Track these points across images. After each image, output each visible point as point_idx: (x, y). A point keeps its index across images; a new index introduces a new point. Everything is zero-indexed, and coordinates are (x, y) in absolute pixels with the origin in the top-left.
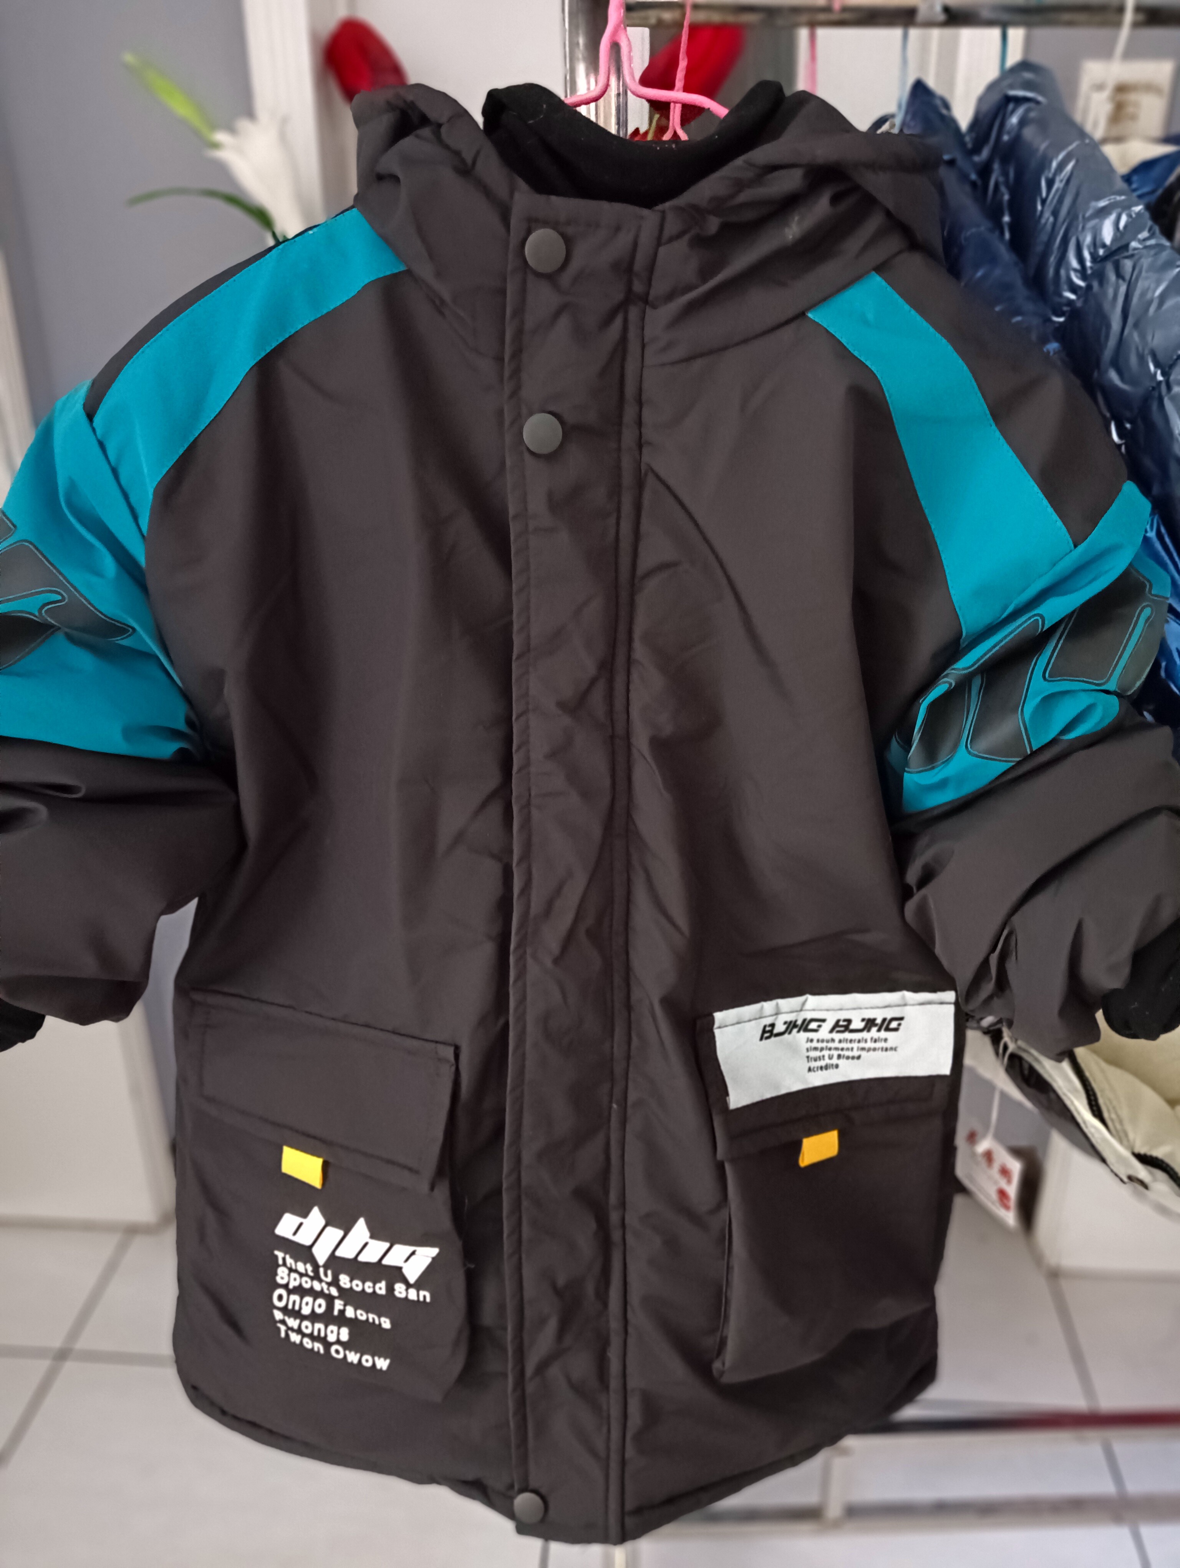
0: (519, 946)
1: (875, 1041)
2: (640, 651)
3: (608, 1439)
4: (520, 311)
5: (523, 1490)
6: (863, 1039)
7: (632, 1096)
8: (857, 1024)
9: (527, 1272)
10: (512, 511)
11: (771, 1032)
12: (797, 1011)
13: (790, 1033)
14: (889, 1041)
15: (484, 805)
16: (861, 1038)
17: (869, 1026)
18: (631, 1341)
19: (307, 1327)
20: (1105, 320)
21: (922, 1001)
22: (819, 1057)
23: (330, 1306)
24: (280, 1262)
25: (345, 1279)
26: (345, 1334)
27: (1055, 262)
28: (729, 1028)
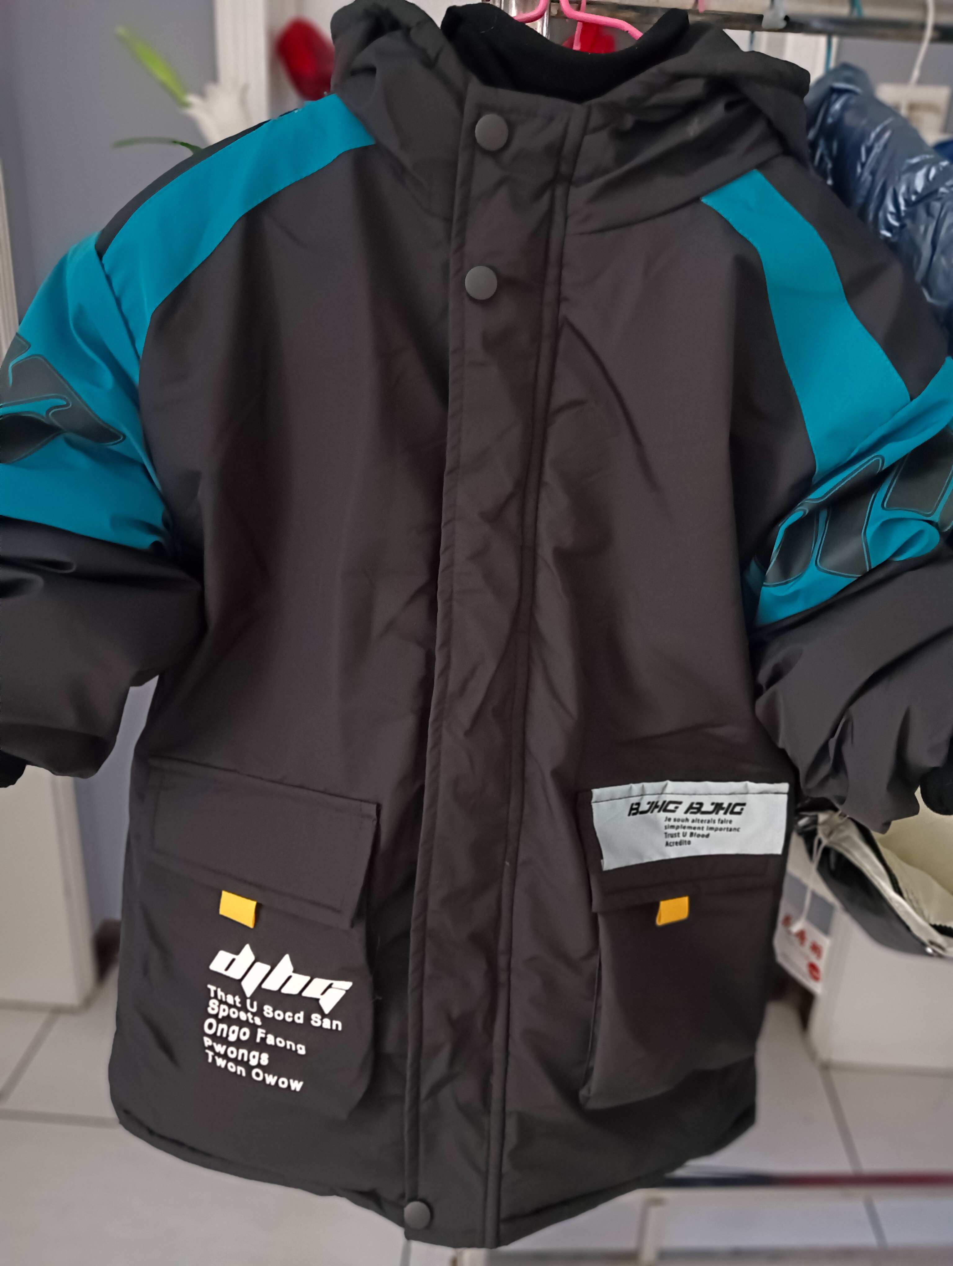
0: (435, 720)
1: (722, 822)
2: (549, 475)
3: (488, 1156)
4: (468, 180)
5: (413, 1199)
6: (712, 819)
7: (522, 856)
8: (707, 807)
9: (427, 1005)
10: (451, 348)
11: (637, 809)
12: (658, 794)
13: (652, 812)
14: (733, 823)
15: (413, 598)
16: (710, 819)
17: (717, 809)
18: (510, 1070)
19: (232, 1052)
20: (916, 250)
21: (761, 790)
22: (675, 834)
23: (254, 1034)
24: (212, 995)
25: (268, 1009)
26: (265, 1059)
27: (874, 208)
28: (603, 803)
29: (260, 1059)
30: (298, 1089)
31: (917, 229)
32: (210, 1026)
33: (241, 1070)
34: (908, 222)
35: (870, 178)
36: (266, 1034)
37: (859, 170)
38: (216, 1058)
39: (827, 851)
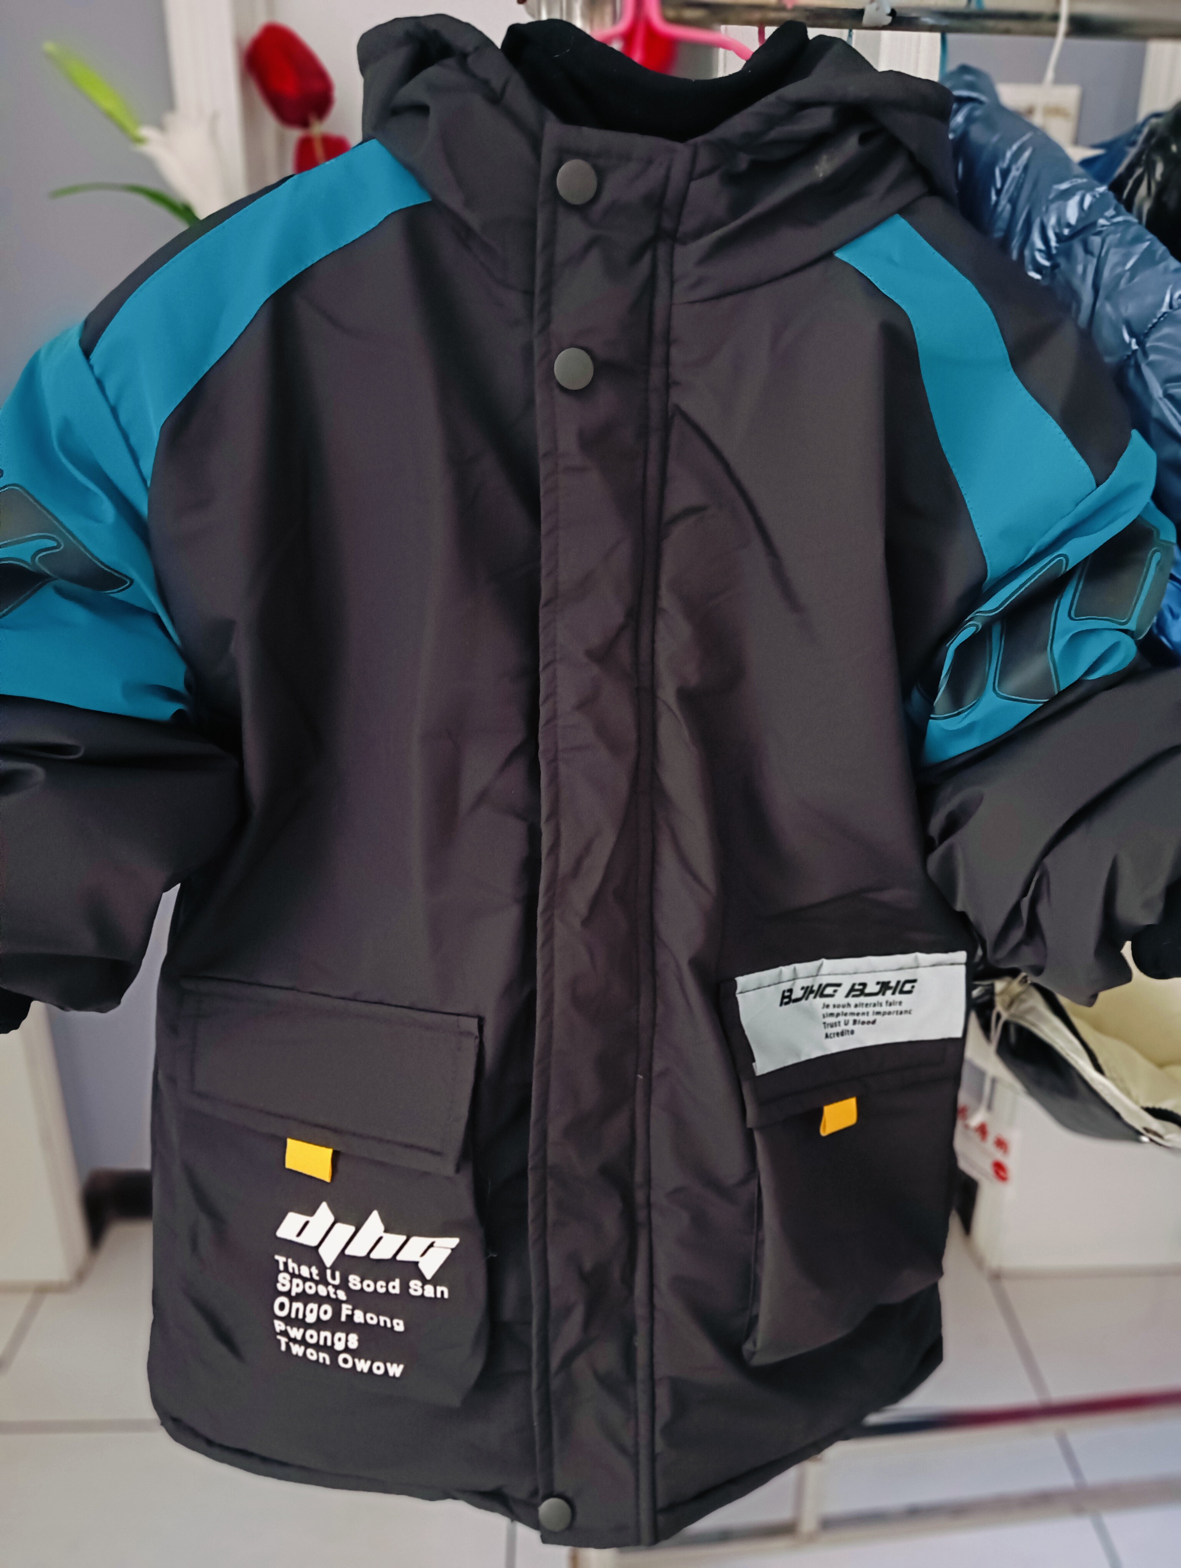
0: (545, 910)
1: (890, 1005)
2: (667, 600)
3: (637, 1435)
4: (550, 242)
5: (549, 1495)
6: (878, 1002)
7: (658, 1066)
8: (872, 988)
9: (553, 1258)
10: (541, 451)
11: (789, 997)
12: (813, 976)
13: (807, 999)
14: (903, 1004)
15: (508, 761)
16: (876, 1002)
17: (883, 989)
18: (658, 1327)
19: (312, 1337)
20: (1075, 295)
21: (934, 962)
22: (835, 1023)
23: (337, 1312)
24: (281, 1267)
25: (355, 1280)
26: (353, 1341)
27: (1017, 245)
28: (750, 993)
29: (347, 1341)
30: (398, 1375)
31: (1073, 270)
32: (282, 1306)
33: (324, 1357)
34: (1062, 261)
35: (1009, 207)
36: (353, 1310)
37: (994, 198)
38: (291, 1344)
39: (1006, 1025)
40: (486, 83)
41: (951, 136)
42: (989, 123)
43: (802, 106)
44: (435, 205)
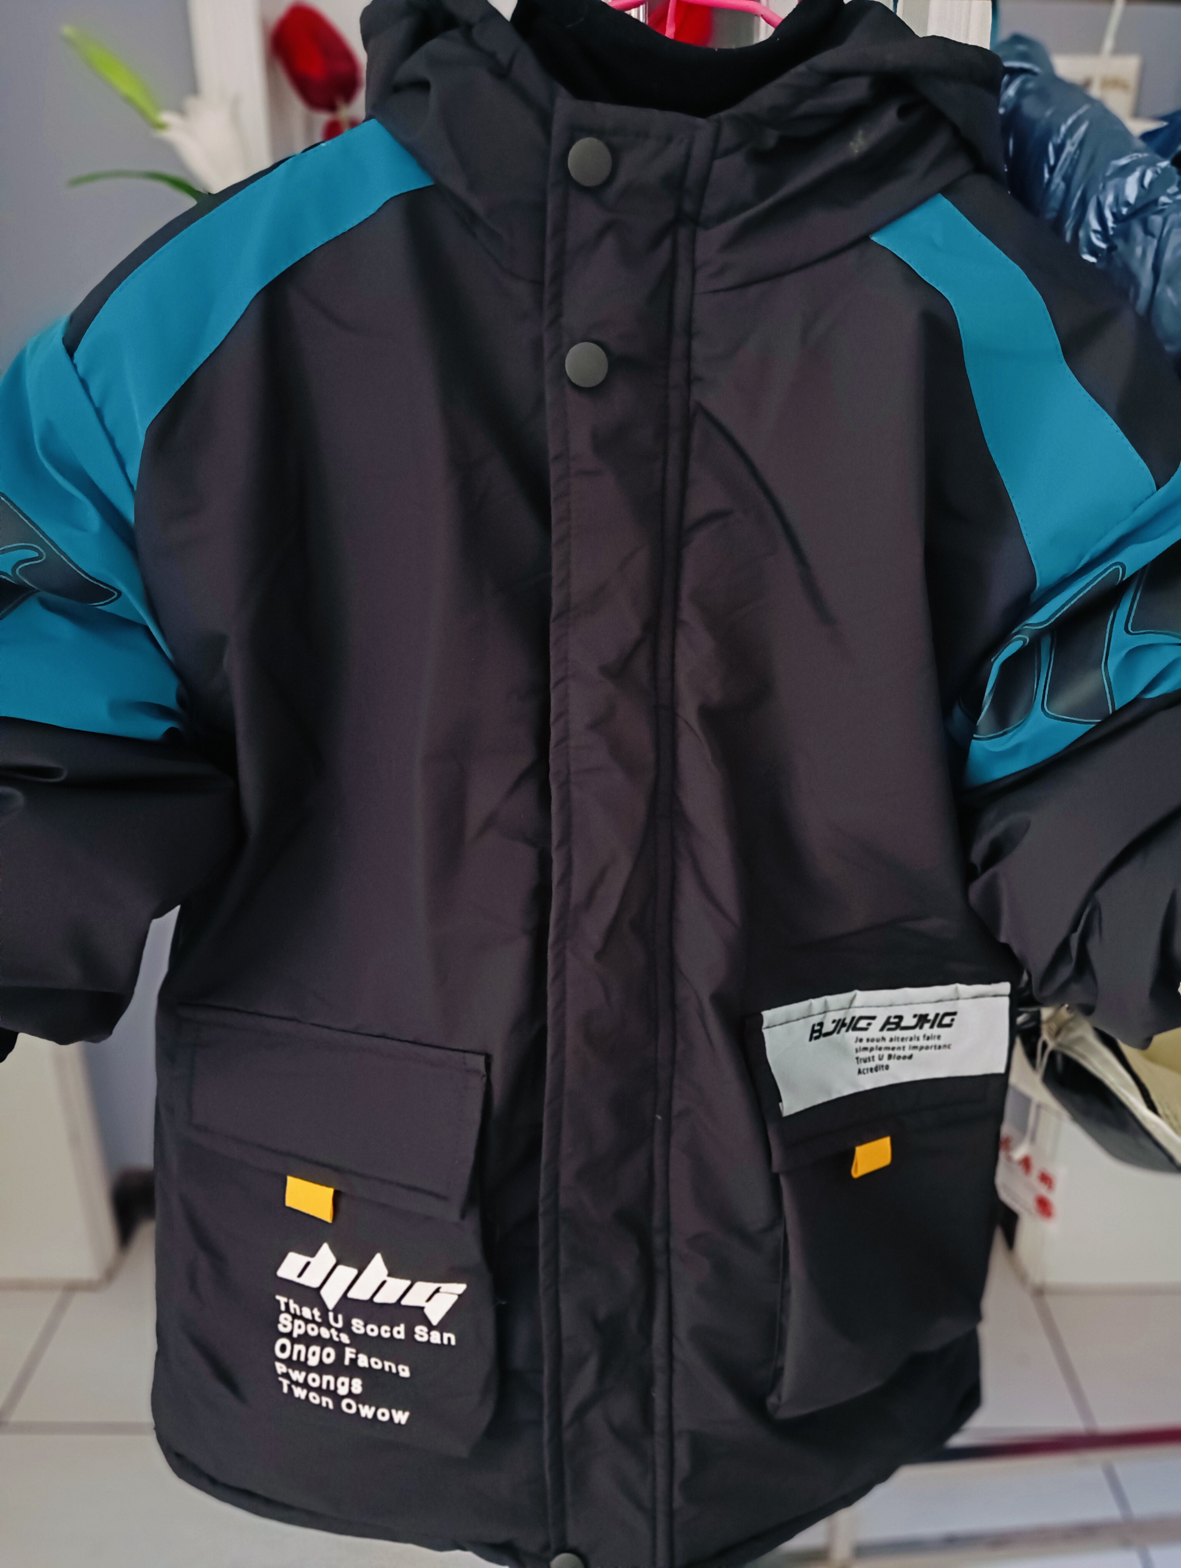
0: (556, 942)
1: (928, 1038)
2: (688, 612)
3: (654, 1488)
4: (561, 229)
5: (560, 1552)
6: (915, 1036)
7: (678, 1105)
8: (909, 1021)
9: (565, 1306)
10: (552, 453)
11: (820, 1031)
12: (845, 1009)
13: (838, 1032)
14: (942, 1038)
15: (517, 785)
16: (913, 1036)
17: (921, 1023)
18: (677, 1378)
19: (314, 1380)
20: (1132, 279)
21: (975, 994)
22: (869, 1058)
23: (340, 1355)
24: (283, 1308)
25: (358, 1323)
26: (357, 1386)
27: (1072, 225)
28: (778, 1028)
29: (350, 1385)
30: (403, 1422)
31: (1132, 251)
32: (283, 1348)
33: (327, 1402)
34: (1120, 243)
35: (1062, 185)
36: (357, 1354)
37: (1047, 175)
38: (293, 1387)
39: (1053, 1055)
40: (492, 56)
41: (1001, 111)
42: (1042, 95)
43: (836, 76)
44: (437, 190)
